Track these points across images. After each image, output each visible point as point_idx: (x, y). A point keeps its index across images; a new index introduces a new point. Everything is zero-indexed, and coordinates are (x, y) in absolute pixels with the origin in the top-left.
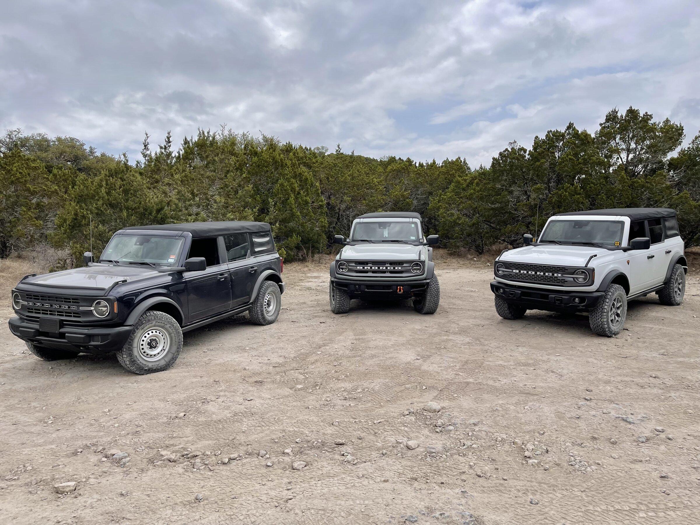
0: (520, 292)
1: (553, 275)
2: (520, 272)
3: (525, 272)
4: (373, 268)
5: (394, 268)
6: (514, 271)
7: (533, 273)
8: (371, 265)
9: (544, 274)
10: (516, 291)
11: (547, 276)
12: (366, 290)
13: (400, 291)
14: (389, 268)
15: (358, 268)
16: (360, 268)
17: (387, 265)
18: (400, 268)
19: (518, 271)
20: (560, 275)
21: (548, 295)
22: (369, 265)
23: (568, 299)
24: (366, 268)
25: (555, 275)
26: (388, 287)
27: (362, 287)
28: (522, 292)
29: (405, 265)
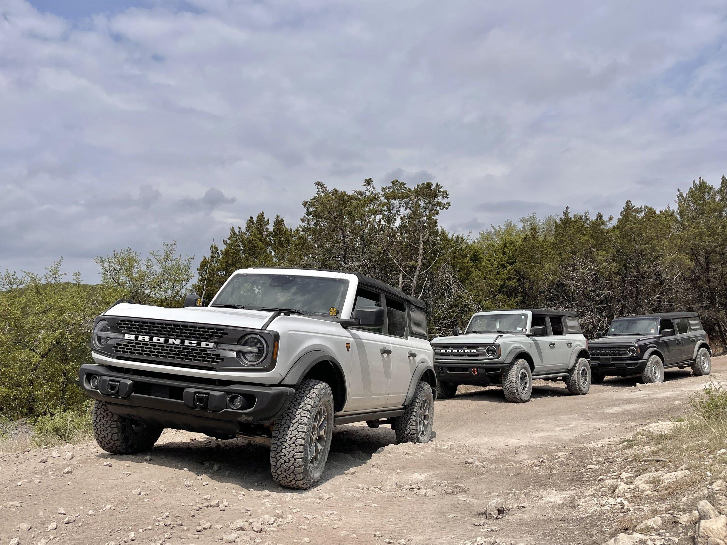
0: (129, 382)
1: (199, 344)
2: (137, 338)
3: (147, 339)
4: (453, 351)
5: (471, 351)
6: (126, 336)
7: (162, 340)
8: (452, 348)
9: (182, 342)
10: (122, 381)
11: (187, 348)
12: (448, 372)
13: (474, 373)
14: (466, 351)
15: (442, 351)
16: (443, 351)
17: (465, 348)
18: (475, 351)
19: (133, 337)
20: (211, 345)
21: (183, 389)
22: (450, 348)
23: (220, 396)
24: (448, 351)
25: (203, 344)
26: (465, 369)
27: (445, 369)
28: (135, 383)
29: (479, 348)
